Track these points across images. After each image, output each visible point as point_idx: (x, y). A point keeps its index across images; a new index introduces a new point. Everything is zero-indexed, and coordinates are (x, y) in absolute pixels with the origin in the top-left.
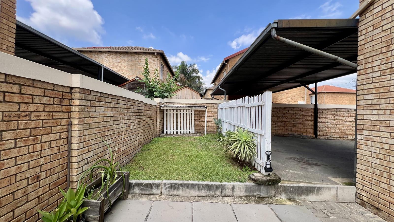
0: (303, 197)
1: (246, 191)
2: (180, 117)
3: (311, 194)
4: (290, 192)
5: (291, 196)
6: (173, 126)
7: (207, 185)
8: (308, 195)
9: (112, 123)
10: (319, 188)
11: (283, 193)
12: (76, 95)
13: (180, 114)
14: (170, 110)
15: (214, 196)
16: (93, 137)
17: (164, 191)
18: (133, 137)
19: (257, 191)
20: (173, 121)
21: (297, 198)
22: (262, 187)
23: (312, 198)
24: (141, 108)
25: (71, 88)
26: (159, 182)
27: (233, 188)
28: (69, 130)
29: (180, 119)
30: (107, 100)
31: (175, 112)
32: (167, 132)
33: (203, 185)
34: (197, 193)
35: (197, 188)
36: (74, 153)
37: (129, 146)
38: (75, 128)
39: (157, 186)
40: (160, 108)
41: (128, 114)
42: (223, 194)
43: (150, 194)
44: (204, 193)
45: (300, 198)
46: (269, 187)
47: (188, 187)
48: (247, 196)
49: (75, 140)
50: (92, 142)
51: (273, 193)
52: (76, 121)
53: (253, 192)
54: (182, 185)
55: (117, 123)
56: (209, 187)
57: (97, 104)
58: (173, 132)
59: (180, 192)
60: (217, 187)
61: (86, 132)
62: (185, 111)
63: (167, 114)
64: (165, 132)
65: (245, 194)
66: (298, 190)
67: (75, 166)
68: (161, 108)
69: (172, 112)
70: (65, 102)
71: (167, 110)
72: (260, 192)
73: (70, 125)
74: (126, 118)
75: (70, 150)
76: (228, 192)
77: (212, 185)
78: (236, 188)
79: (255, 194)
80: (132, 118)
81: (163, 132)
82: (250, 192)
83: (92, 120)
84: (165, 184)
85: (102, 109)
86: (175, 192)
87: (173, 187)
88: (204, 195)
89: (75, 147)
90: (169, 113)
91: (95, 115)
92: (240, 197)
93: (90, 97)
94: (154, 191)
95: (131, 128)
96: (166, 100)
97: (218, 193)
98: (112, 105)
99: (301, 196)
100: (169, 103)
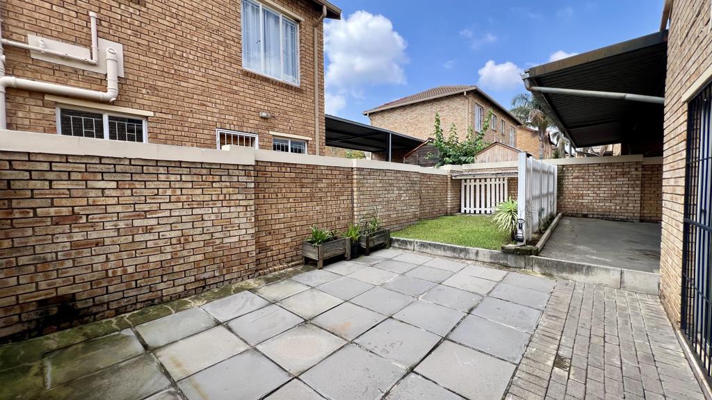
0: (565, 275)
1: (491, 257)
2: (486, 190)
3: (577, 273)
4: (546, 266)
5: (547, 271)
6: (475, 202)
7: (451, 247)
8: (572, 273)
9: (381, 192)
10: (589, 267)
11: (536, 265)
12: (355, 173)
13: (486, 185)
14: (470, 179)
15: (458, 258)
16: (366, 201)
17: (416, 248)
18: (405, 208)
19: (504, 259)
20: (475, 195)
21: (555, 274)
22: (509, 256)
23: (578, 278)
24: (416, 179)
25: (352, 168)
26: (412, 240)
27: (477, 253)
28: (352, 195)
29: (486, 193)
30: (376, 174)
31: (478, 183)
32: (465, 211)
33: (448, 247)
34: (442, 253)
35: (442, 248)
36: (355, 209)
37: (400, 215)
38: (355, 193)
39: (411, 243)
40: (451, 178)
41: (397, 185)
42: (467, 257)
43: (406, 249)
44: (449, 254)
45: (560, 275)
46: (518, 257)
47: (435, 247)
48: (491, 263)
49: (355, 201)
50: (366, 204)
51: (523, 264)
52: (355, 189)
53: (499, 259)
54: (430, 244)
55: (386, 192)
56: (454, 249)
57: (368, 177)
58: (475, 211)
59: (428, 250)
60: (461, 250)
61: (361, 197)
62: (493, 180)
63: (465, 186)
64: (463, 211)
65: (489, 261)
66: (557, 265)
67: (356, 217)
68: (453, 178)
69: (473, 183)
70: (349, 177)
71: (466, 180)
72: (507, 261)
73: (352, 191)
74: (396, 189)
75: (353, 207)
76: (472, 256)
77: (456, 248)
78: (480, 254)
79: (501, 262)
80: (403, 189)
81: (460, 211)
82: (496, 259)
83: (365, 189)
84: (417, 243)
85: (372, 181)
86: (424, 250)
87: (423, 245)
88: (449, 255)
89: (355, 205)
90: (468, 184)
91: (367, 185)
92: (484, 262)
93: (363, 173)
94: (409, 247)
95: (402, 199)
96: (464, 167)
97: (462, 255)
98: (380, 178)
99: (562, 273)
100: (469, 170)
